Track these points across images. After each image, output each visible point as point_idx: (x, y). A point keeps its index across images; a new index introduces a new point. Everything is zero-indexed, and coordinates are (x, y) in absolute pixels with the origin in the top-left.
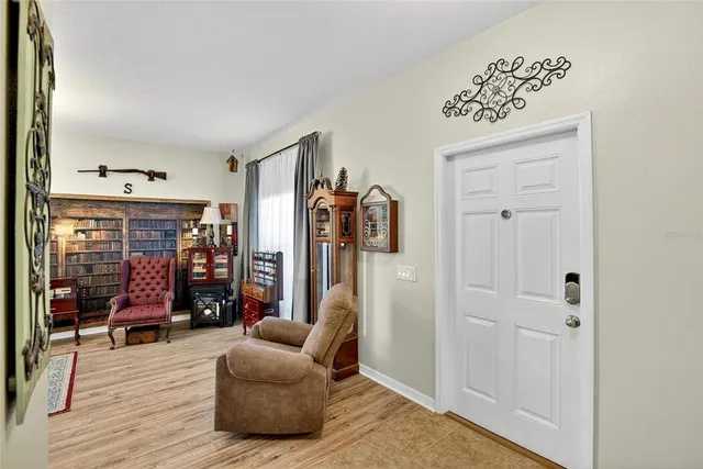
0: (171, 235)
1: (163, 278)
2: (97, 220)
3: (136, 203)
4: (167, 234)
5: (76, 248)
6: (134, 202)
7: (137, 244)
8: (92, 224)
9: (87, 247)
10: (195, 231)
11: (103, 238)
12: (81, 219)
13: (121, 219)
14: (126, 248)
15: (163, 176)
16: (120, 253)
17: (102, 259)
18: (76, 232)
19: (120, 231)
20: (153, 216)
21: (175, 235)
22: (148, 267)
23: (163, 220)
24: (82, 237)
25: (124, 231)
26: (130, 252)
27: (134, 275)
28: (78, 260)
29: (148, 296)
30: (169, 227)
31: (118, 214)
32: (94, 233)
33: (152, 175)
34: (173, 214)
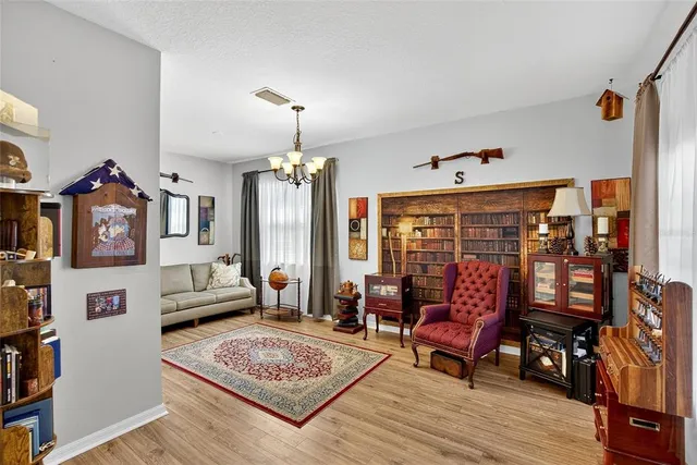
0: (513, 233)
1: (489, 292)
2: (431, 216)
3: (469, 193)
4: (506, 232)
5: (414, 247)
6: (466, 193)
7: (470, 244)
8: (427, 221)
9: (423, 246)
10: (543, 228)
11: (437, 237)
12: (418, 216)
13: (453, 215)
14: (458, 248)
15: (498, 154)
16: (452, 254)
17: (435, 259)
18: (414, 229)
19: (452, 228)
20: (488, 209)
21: (518, 234)
22: (475, 276)
23: (501, 214)
24: (419, 234)
25: (456, 228)
26: (463, 254)
27: (459, 283)
28: (416, 259)
29: (469, 313)
30: (509, 222)
31: (451, 209)
32: (428, 230)
33: (485, 156)
34: (515, 204)
